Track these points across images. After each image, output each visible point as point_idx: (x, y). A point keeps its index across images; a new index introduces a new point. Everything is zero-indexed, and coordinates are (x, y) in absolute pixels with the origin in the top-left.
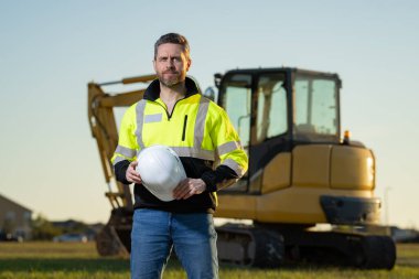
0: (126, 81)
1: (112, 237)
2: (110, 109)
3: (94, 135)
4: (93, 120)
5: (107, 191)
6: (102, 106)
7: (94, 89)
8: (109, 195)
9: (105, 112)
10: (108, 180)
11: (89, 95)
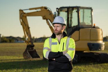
0: (30, 9)
1: (27, 53)
2: (26, 17)
3: (21, 24)
4: (21, 20)
6: (23, 16)
7: (21, 11)
9: (24, 17)
11: (20, 13)
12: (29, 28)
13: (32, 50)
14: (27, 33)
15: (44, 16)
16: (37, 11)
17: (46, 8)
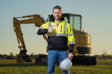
0: (24, 17)
1: (20, 58)
2: (19, 24)
3: (15, 31)
4: (15, 27)
5: (19, 46)
6: (17, 23)
7: (15, 19)
8: (19, 47)
9: (18, 25)
10: (19, 43)
11: (14, 21)
12: (22, 34)
13: (25, 55)
14: (20, 39)
15: (37, 23)
16: (30, 19)
17: (38, 16)
